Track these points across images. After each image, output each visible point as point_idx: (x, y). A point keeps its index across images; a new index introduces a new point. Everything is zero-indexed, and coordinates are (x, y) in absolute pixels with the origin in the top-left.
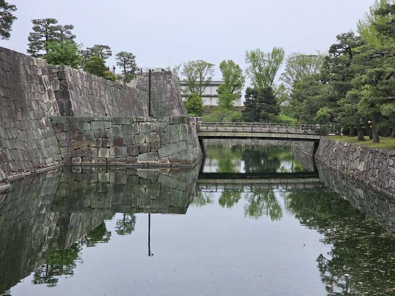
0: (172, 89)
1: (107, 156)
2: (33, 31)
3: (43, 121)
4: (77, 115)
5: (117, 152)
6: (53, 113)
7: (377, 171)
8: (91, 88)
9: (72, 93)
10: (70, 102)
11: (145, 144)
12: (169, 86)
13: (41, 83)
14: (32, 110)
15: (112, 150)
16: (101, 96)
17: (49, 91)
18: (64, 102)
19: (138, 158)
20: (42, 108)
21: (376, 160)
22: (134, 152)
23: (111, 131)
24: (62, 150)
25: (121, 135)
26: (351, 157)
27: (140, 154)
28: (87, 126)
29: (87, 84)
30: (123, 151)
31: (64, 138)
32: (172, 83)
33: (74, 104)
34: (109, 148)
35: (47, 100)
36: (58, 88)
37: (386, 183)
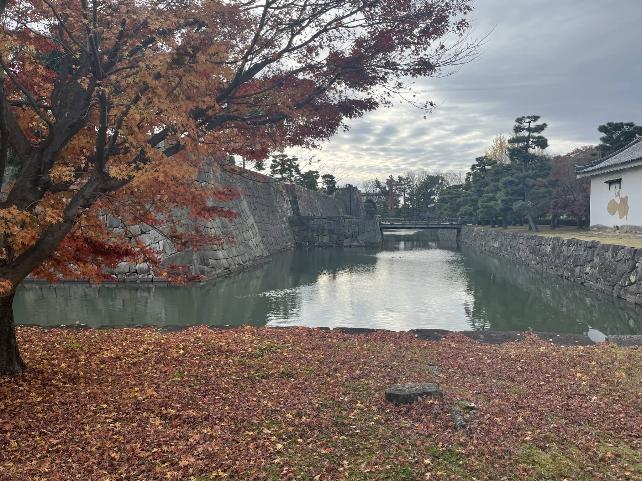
0: (357, 198)
1: (325, 241)
2: (273, 163)
3: (284, 219)
4: (303, 215)
6: (289, 214)
7: (509, 247)
8: (310, 198)
9: (299, 201)
10: (298, 207)
11: (349, 233)
12: (355, 196)
13: (282, 196)
14: (278, 212)
15: (328, 237)
16: (316, 203)
17: (287, 200)
18: (295, 207)
19: (344, 241)
20: (284, 211)
21: (508, 240)
22: (342, 238)
23: (326, 225)
24: (296, 237)
25: (333, 227)
26: (488, 239)
27: (345, 239)
28: (312, 222)
29: (307, 196)
30: (334, 237)
31: (297, 230)
32: (358, 194)
33: (301, 208)
34: (325, 235)
35: (286, 206)
36: (291, 198)
37: (517, 255)
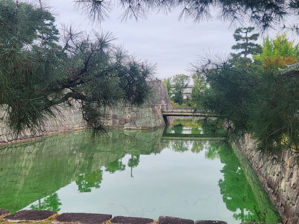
1: (109, 124)
5: (114, 122)
11: (129, 118)
19: (125, 125)
22: (123, 122)
25: (116, 114)
27: (126, 123)
30: (117, 122)
34: (110, 120)
